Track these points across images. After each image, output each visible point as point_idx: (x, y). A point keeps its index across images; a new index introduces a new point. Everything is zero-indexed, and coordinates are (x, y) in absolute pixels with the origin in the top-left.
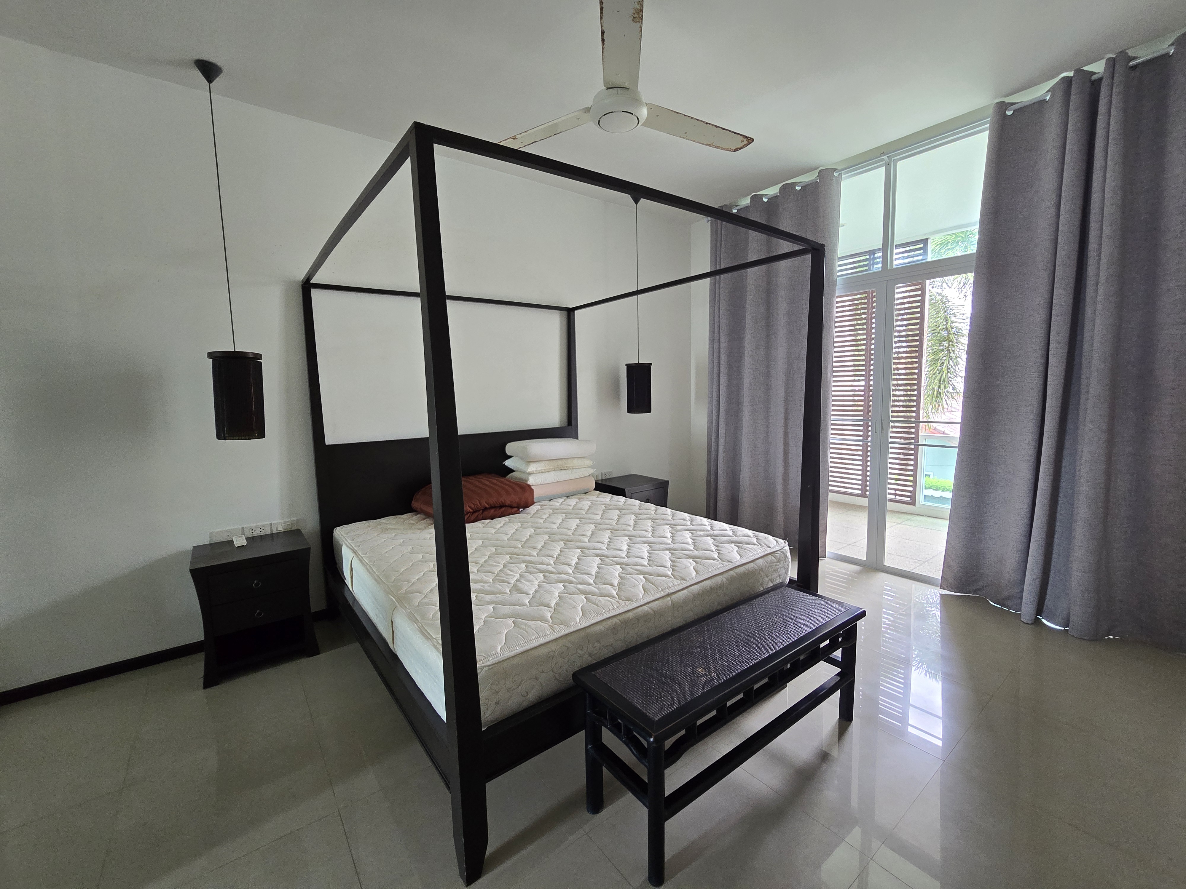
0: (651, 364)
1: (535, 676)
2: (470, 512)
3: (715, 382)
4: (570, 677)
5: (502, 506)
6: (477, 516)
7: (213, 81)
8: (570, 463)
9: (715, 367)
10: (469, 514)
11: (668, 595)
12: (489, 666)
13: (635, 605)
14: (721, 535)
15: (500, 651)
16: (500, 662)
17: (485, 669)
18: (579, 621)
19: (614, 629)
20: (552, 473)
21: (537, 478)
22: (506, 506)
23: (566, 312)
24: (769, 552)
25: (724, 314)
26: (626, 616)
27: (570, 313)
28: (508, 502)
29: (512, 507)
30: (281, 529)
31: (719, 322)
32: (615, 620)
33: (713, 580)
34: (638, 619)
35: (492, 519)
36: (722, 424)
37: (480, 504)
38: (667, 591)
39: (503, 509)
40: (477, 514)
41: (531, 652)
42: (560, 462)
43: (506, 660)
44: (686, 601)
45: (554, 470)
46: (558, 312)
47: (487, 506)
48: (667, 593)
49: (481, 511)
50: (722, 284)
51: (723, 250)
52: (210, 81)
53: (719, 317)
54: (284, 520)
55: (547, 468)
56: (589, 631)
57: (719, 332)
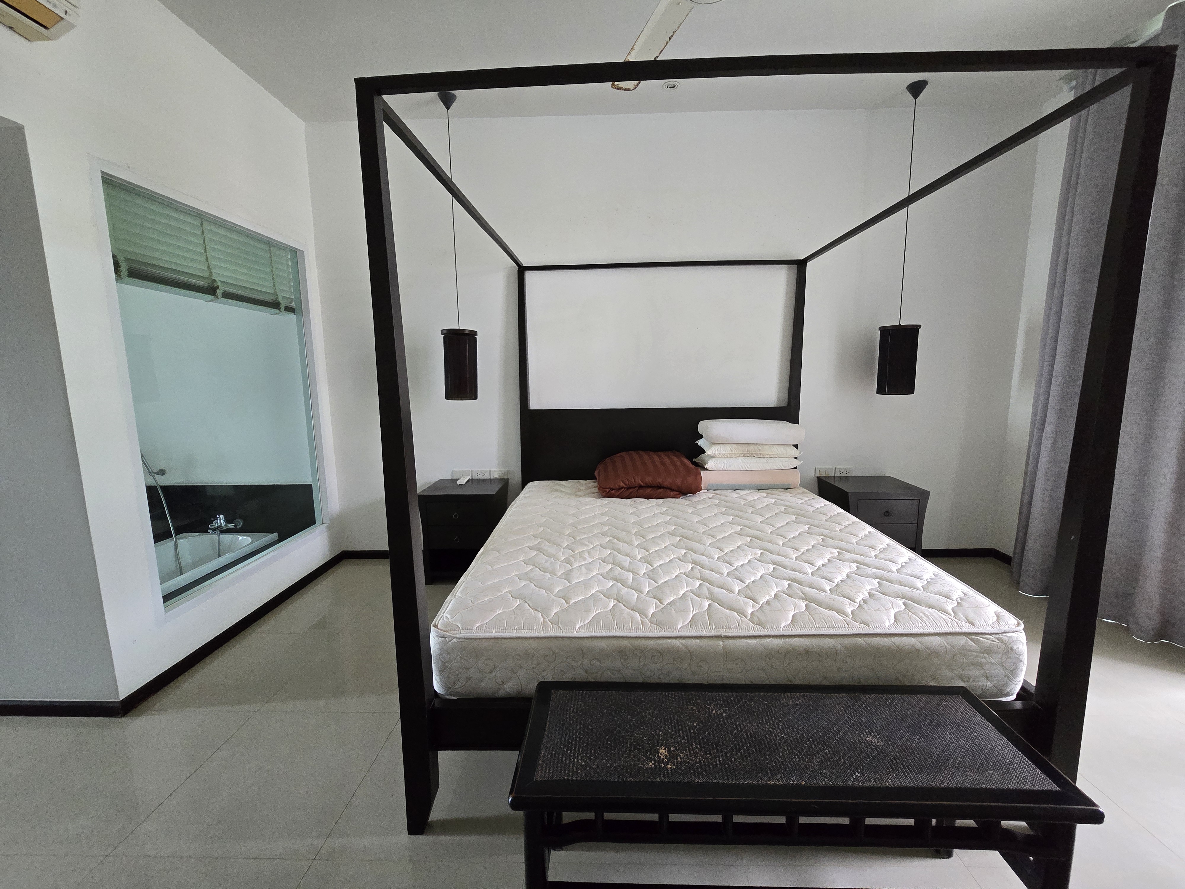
0: (920, 326)
1: (512, 669)
2: (625, 488)
3: (1047, 351)
4: (533, 686)
5: (660, 487)
6: (631, 493)
7: (450, 107)
8: (766, 450)
9: (1051, 326)
10: (623, 489)
11: (720, 637)
12: (459, 638)
13: (663, 633)
14: (900, 581)
15: (476, 629)
16: (470, 639)
17: (455, 640)
18: (579, 628)
19: (622, 653)
20: (740, 460)
21: (718, 463)
22: (664, 488)
23: (795, 267)
24: (965, 630)
25: (1077, 239)
26: (644, 642)
27: (801, 265)
28: (666, 484)
29: (672, 490)
30: (496, 476)
31: (1067, 253)
32: (625, 643)
33: (814, 641)
34: (661, 653)
35: (648, 499)
36: (1051, 417)
37: (635, 481)
38: (723, 632)
39: (661, 490)
40: (631, 490)
41: (506, 641)
42: (752, 448)
43: (477, 639)
44: (751, 655)
45: (743, 456)
46: (784, 267)
47: (642, 484)
48: (719, 634)
49: (637, 488)
50: (1080, 188)
51: (1089, 129)
52: (448, 108)
53: (1068, 245)
54: (500, 469)
55: (734, 453)
56: (586, 643)
57: (1065, 270)
